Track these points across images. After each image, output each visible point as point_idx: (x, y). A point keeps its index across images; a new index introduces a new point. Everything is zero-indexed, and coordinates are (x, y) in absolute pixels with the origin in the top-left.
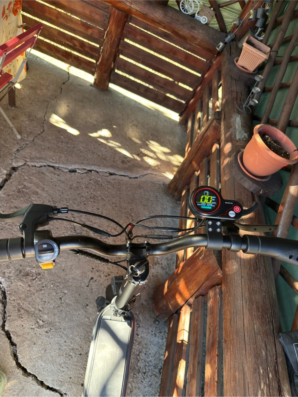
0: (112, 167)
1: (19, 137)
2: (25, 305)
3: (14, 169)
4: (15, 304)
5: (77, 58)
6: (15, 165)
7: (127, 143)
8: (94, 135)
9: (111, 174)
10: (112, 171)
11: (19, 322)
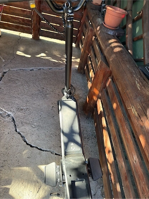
0: (50, 66)
1: (4, 61)
2: (24, 121)
3: (5, 73)
4: (19, 121)
5: (22, 27)
6: (5, 71)
7: (54, 57)
8: (38, 56)
9: (50, 69)
10: (50, 68)
11: (23, 127)
